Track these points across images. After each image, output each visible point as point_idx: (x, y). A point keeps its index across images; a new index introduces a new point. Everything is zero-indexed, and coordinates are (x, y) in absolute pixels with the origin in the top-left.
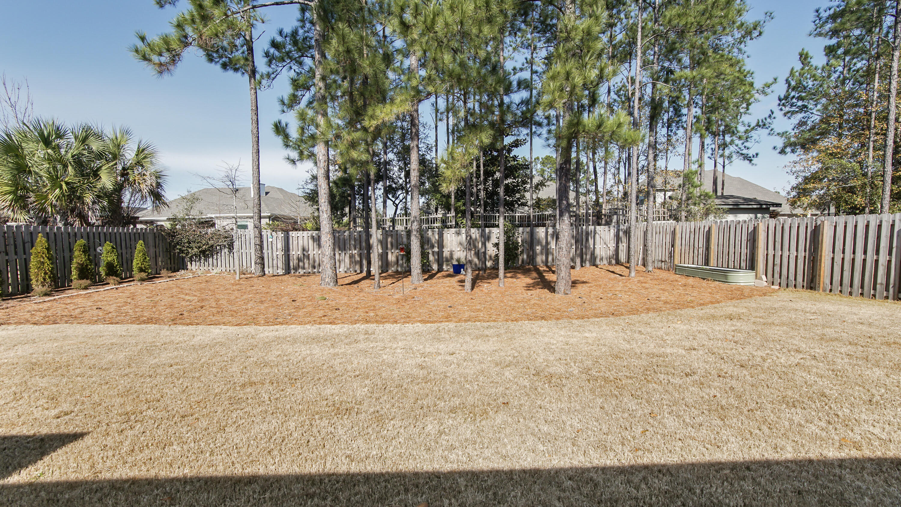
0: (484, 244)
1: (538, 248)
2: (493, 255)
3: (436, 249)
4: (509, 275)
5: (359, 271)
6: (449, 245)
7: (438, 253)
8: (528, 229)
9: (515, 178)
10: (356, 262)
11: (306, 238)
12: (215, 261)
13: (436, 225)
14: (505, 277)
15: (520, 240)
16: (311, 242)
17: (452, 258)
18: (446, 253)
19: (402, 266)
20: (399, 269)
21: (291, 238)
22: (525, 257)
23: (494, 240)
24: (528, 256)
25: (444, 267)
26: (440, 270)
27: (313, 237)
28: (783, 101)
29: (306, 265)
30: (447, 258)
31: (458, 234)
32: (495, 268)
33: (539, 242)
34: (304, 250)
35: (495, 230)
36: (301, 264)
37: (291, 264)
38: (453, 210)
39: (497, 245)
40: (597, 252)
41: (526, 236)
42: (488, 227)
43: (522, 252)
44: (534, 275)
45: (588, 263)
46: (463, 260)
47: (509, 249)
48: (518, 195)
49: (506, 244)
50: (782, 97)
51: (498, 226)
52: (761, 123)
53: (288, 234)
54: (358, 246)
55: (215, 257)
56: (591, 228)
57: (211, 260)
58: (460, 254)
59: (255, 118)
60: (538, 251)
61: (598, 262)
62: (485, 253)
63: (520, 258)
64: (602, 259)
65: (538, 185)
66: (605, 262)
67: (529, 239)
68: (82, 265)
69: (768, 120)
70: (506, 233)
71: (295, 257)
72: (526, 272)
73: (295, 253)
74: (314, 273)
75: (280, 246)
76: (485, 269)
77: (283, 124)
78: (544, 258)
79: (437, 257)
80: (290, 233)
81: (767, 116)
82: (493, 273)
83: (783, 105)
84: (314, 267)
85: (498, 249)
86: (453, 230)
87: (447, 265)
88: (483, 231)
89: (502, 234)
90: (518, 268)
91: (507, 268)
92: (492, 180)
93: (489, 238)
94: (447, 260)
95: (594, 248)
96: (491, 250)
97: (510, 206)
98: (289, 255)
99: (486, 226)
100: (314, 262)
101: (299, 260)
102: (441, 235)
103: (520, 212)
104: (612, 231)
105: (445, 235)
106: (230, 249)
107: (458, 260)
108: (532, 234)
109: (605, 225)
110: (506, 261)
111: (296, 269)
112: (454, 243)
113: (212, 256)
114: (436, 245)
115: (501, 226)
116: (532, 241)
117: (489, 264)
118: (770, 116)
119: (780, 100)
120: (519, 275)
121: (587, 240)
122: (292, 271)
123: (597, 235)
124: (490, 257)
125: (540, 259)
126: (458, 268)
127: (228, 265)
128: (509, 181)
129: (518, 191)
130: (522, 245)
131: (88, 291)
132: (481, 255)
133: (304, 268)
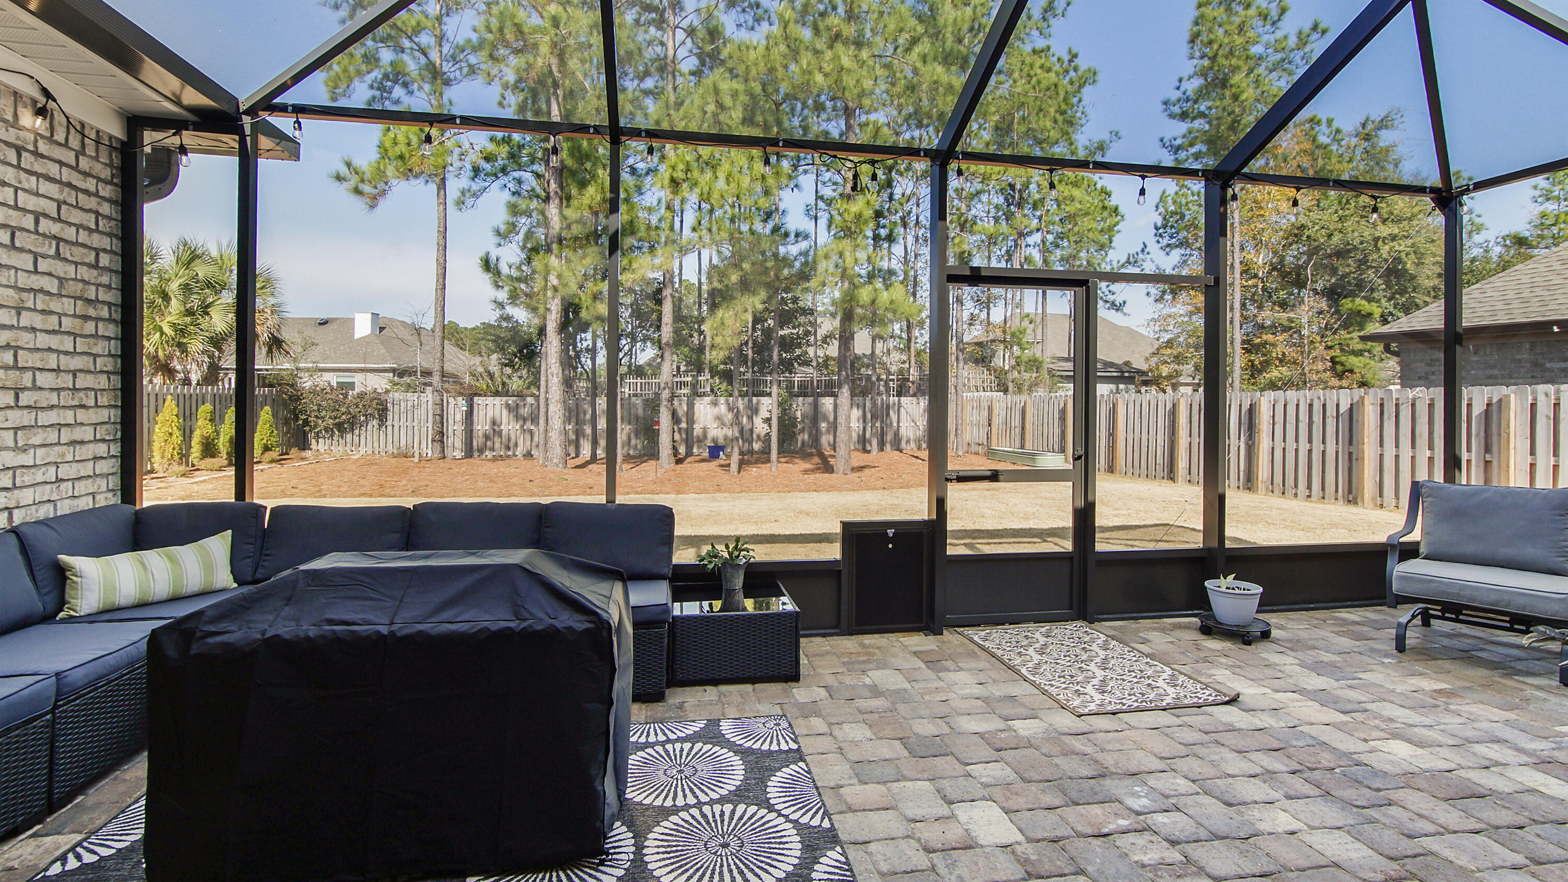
0: (750, 418)
1: (823, 425)
2: (763, 433)
3: (684, 425)
4: (783, 460)
5: (573, 455)
6: (702, 419)
7: (687, 431)
8: (810, 399)
9: (794, 328)
10: (570, 442)
11: (498, 407)
12: (356, 439)
13: (683, 391)
14: (779, 462)
15: (799, 414)
16: (505, 412)
17: (705, 437)
18: (697, 430)
19: (636, 447)
20: (631, 452)
21: (475, 406)
22: (806, 437)
23: (764, 414)
24: (810, 435)
25: (695, 450)
26: (689, 453)
27: (508, 406)
28: (1161, 231)
29: (497, 445)
30: (698, 437)
31: (715, 404)
32: (766, 451)
33: (825, 418)
34: (494, 423)
35: (765, 401)
36: (489, 443)
37: (475, 443)
38: (707, 371)
39: (768, 421)
40: (903, 432)
41: (807, 409)
42: (757, 395)
43: (803, 430)
44: (816, 460)
45: (888, 447)
46: (721, 442)
47: (785, 426)
48: (798, 352)
49: (780, 419)
50: (1159, 225)
51: (769, 395)
52: (1132, 260)
53: (472, 400)
54: (574, 420)
55: (357, 432)
56: (893, 399)
57: (349, 436)
58: (717, 433)
59: (442, 242)
60: (824, 430)
61: (903, 445)
62: (751, 431)
63: (800, 438)
64: (908, 441)
65: (826, 337)
66: (913, 445)
67: (811, 413)
68: (208, 438)
69: (1141, 256)
70: (780, 404)
71: (480, 434)
72: (806, 456)
73: (481, 426)
74: (508, 456)
75: (459, 417)
76: (751, 452)
77: (493, 258)
78: (831, 438)
79: (684, 436)
80: (476, 399)
81: (1139, 250)
82: (763, 457)
83: (1161, 236)
84: (508, 448)
85: (770, 426)
86: (707, 399)
87: (699, 447)
88: (750, 401)
89: (775, 406)
90: (797, 453)
91: (781, 451)
92: (763, 330)
93: (756, 411)
94: (699, 441)
95: (898, 426)
96: (760, 428)
97: (787, 366)
98: (472, 431)
99: (754, 395)
100: (509, 440)
101: (487, 437)
102: (691, 406)
103: (801, 374)
104: (922, 404)
105: (696, 407)
106: (381, 420)
107: (714, 440)
108: (816, 406)
109: (914, 395)
110: (781, 443)
111: (481, 451)
112: (710, 417)
113: (352, 430)
114: (684, 419)
115: (774, 394)
116: (815, 416)
117: (756, 446)
118: (1143, 251)
119: (1157, 228)
120: (796, 460)
121: (888, 414)
122: (476, 454)
123: (902, 410)
124: (758, 436)
125: (826, 440)
126: (715, 451)
127: (376, 445)
128: (785, 332)
129: (799, 346)
130: (803, 421)
131: (223, 474)
132: (746, 435)
133: (493, 449)
